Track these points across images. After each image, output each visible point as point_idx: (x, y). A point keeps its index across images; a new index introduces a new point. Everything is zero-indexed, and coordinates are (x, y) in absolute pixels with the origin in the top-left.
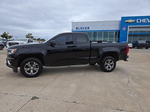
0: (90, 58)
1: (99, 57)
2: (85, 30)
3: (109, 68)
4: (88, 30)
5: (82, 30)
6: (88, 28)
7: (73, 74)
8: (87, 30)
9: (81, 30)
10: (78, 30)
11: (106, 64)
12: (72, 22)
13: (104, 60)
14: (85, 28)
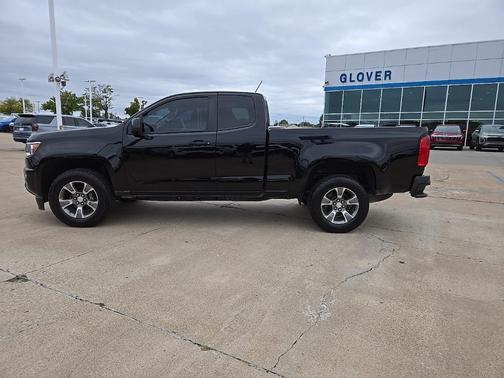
0: (265, 178)
1: (299, 176)
2: (373, 82)
3: (339, 216)
4: (387, 82)
5: (360, 84)
6: (386, 76)
7: (205, 229)
8: (383, 82)
9: (357, 83)
10: (348, 84)
11: (325, 201)
12: (329, 57)
13: (318, 189)
14: (374, 75)
